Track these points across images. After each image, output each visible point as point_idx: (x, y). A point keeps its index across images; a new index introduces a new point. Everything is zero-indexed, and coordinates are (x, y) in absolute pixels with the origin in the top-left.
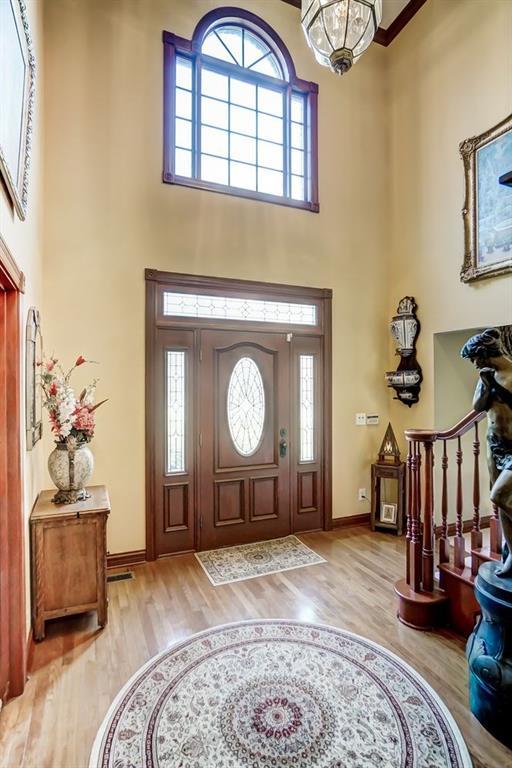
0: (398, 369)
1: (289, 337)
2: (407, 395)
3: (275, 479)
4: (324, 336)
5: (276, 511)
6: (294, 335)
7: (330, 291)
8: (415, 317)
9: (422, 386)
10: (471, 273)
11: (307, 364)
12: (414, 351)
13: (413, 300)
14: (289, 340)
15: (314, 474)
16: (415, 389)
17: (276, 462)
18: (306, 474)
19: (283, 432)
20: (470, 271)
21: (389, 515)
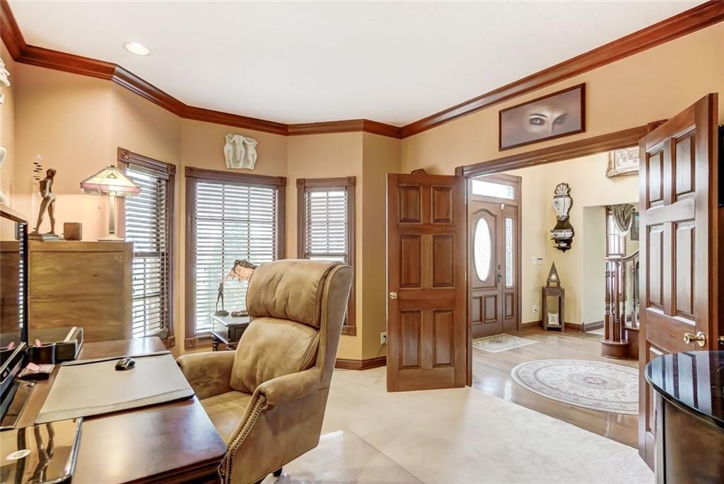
0: (555, 229)
1: (503, 205)
2: (563, 245)
3: (496, 297)
4: (517, 207)
5: (496, 318)
6: (506, 205)
7: (521, 178)
8: (569, 196)
9: (573, 239)
10: (612, 173)
11: (509, 223)
12: (568, 217)
13: (567, 186)
14: (502, 208)
15: (512, 294)
16: (569, 241)
17: (496, 286)
18: (509, 294)
19: (499, 268)
20: (612, 171)
21: (553, 320)
